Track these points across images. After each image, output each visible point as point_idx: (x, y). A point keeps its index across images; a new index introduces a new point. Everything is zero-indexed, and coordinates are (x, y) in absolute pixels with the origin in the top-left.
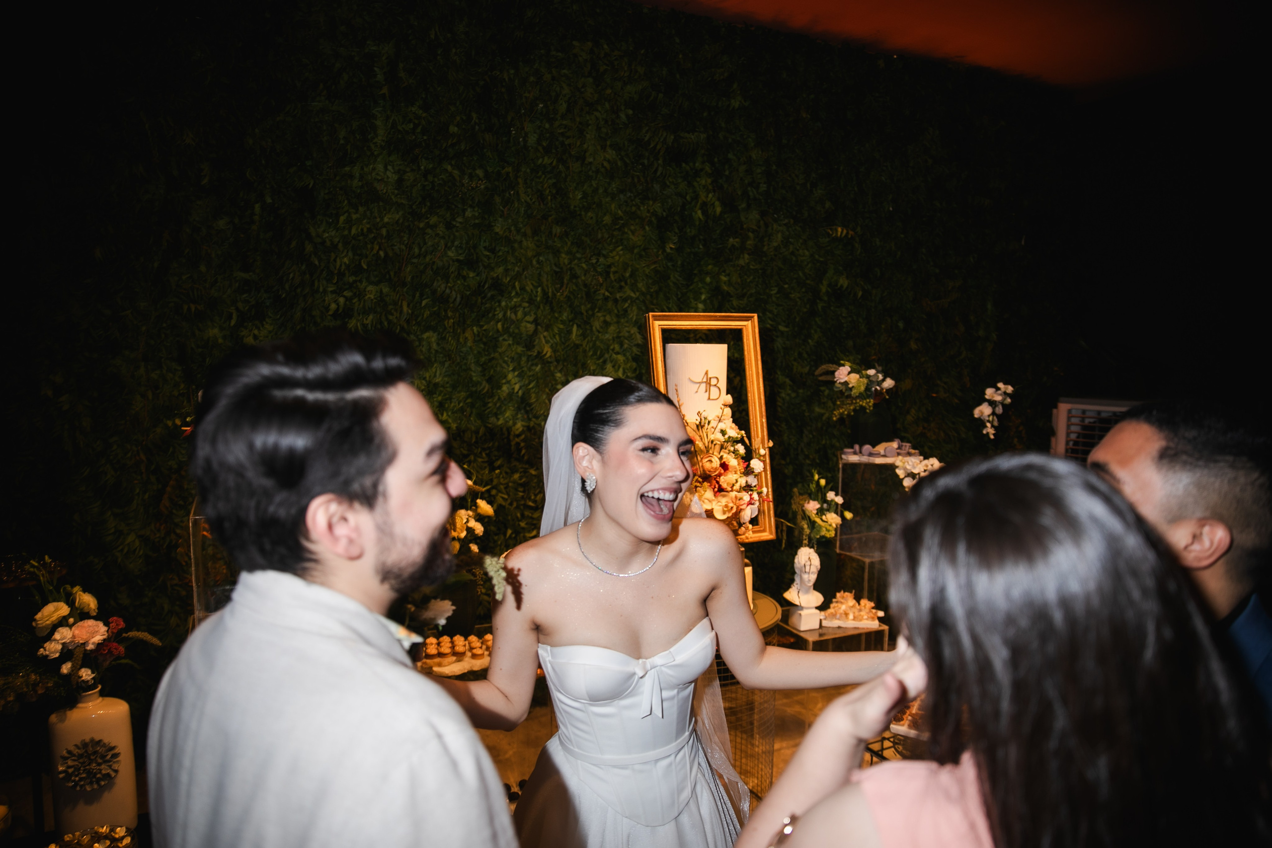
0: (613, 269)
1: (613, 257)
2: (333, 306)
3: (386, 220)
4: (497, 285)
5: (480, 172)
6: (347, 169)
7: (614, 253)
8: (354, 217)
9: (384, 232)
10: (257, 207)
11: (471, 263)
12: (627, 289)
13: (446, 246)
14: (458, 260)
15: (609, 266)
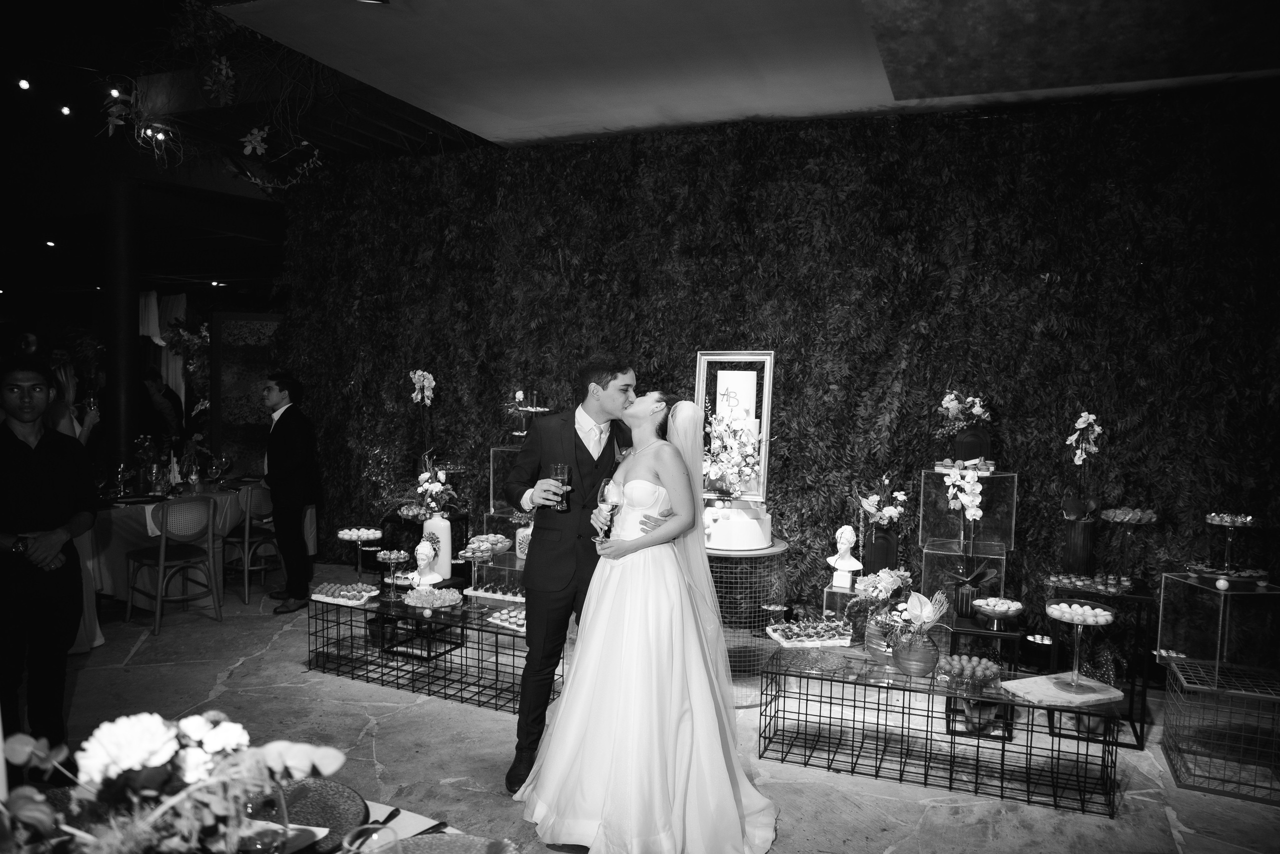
0: (831, 321)
1: (830, 312)
2: (642, 350)
3: (678, 297)
4: (744, 335)
5: (737, 261)
6: (659, 267)
7: (833, 309)
8: (661, 296)
9: (677, 304)
10: (609, 294)
11: (726, 321)
12: (840, 335)
13: (713, 310)
14: (721, 320)
15: (828, 319)
